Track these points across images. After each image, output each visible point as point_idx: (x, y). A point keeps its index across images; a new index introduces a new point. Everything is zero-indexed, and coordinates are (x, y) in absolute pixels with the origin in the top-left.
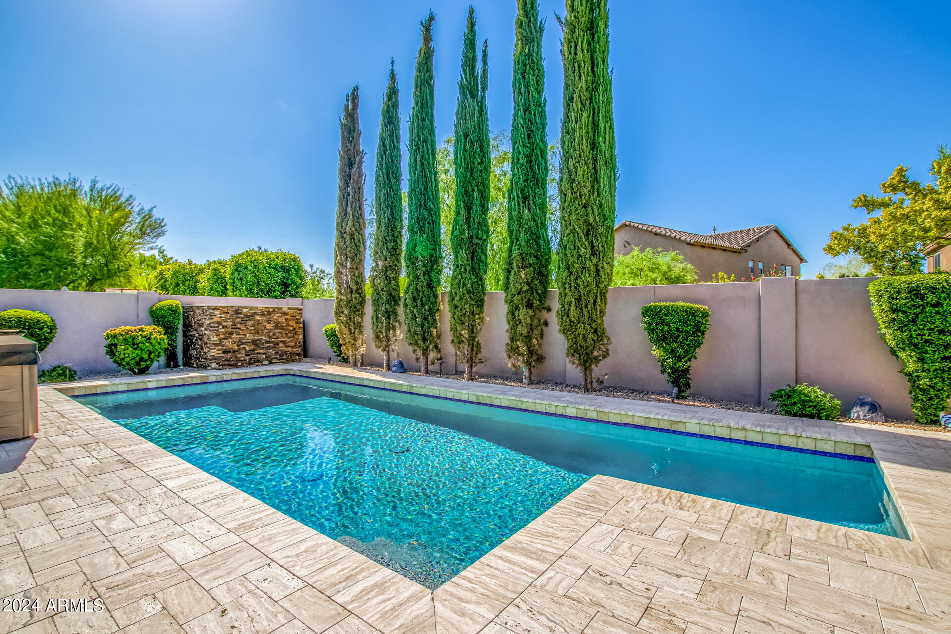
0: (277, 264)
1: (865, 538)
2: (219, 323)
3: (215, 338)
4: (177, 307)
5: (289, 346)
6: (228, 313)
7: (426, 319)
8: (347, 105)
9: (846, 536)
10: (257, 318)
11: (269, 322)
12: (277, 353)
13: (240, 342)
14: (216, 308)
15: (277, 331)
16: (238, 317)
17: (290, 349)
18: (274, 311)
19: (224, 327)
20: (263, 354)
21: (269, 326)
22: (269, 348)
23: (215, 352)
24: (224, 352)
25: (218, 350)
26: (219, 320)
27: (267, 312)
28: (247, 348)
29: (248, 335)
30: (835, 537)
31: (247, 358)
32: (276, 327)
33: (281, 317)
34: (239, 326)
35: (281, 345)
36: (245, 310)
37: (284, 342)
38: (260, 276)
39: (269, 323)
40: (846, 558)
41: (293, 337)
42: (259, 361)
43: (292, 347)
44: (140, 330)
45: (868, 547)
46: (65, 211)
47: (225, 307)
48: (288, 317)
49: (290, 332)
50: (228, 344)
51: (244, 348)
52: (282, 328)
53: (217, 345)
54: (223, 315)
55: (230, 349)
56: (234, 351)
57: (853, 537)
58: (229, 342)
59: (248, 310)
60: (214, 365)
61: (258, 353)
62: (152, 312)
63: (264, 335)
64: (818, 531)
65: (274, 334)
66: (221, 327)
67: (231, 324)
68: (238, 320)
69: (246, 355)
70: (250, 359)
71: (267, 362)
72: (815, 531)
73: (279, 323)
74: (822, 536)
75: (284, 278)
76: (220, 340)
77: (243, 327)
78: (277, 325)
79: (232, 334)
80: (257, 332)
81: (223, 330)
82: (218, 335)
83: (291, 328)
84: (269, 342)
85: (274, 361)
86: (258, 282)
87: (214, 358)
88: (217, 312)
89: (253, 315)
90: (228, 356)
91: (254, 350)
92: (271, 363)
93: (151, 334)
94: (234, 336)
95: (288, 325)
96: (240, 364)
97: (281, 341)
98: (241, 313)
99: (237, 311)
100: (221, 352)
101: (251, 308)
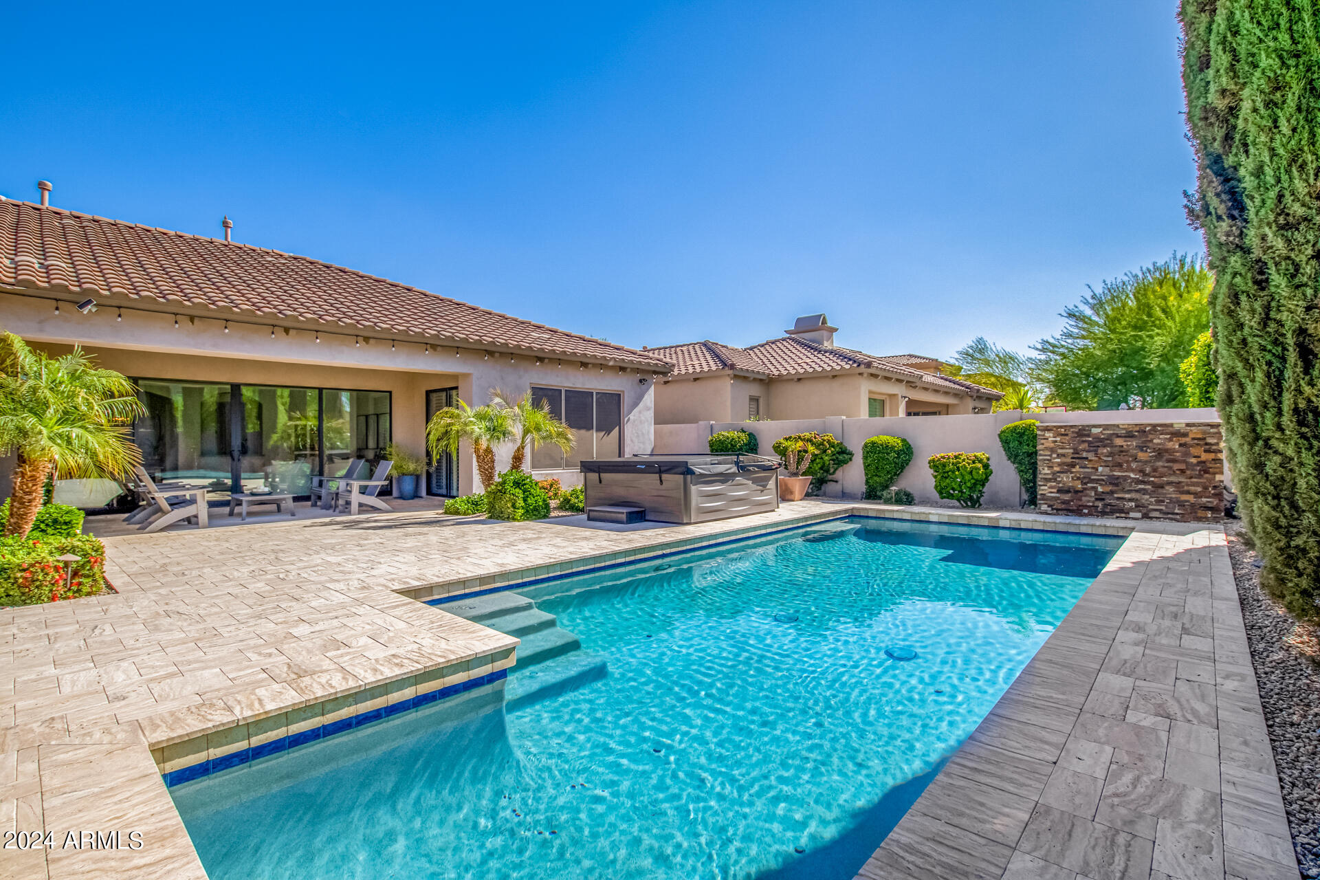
1: (209, 717)
2: (1052, 450)
3: (1046, 471)
5: (1188, 493)
6: (1067, 435)
9: (230, 709)
10: (1119, 442)
11: (1142, 448)
12: (1160, 502)
13: (1086, 480)
14: (1047, 428)
15: (1160, 464)
16: (1083, 442)
17: (1191, 498)
18: (1155, 429)
19: (1059, 456)
20: (1131, 500)
21: (1142, 456)
22: (1143, 491)
23: (1045, 489)
25: (1051, 487)
26: (1052, 445)
27: (1140, 433)
28: (1100, 489)
29: (1100, 469)
30: (239, 702)
31: (1100, 504)
32: (1159, 458)
33: (1170, 440)
34: (1085, 455)
35: (1170, 488)
36: (1095, 431)
39: (1142, 450)
40: (218, 690)
41: (1198, 477)
42: (1122, 511)
43: (1196, 494)
45: (204, 709)
47: (1061, 427)
50: (1067, 479)
51: (1095, 489)
52: (1173, 459)
53: (1048, 480)
54: (1058, 439)
55: (1069, 487)
56: (1077, 492)
57: (223, 712)
58: (1068, 477)
59: (1100, 430)
60: (1045, 507)
61: (1118, 499)
63: (1133, 471)
64: (260, 700)
65: (1155, 470)
66: (1054, 456)
67: (1071, 451)
68: (1084, 446)
69: (1097, 499)
70: (1105, 505)
71: (1139, 515)
72: (262, 698)
74: (253, 697)
76: (1054, 473)
77: (1091, 456)
78: (1160, 453)
79: (1074, 466)
80: (1118, 465)
81: (1058, 460)
82: (1050, 467)
84: (1143, 482)
87: (1044, 498)
88: (1048, 434)
89: (1110, 437)
90: (1067, 497)
91: (1112, 492)
94: (1077, 469)
96: (1086, 511)
97: (1171, 483)
98: (1088, 436)
100: (1055, 490)
101: (1106, 427)
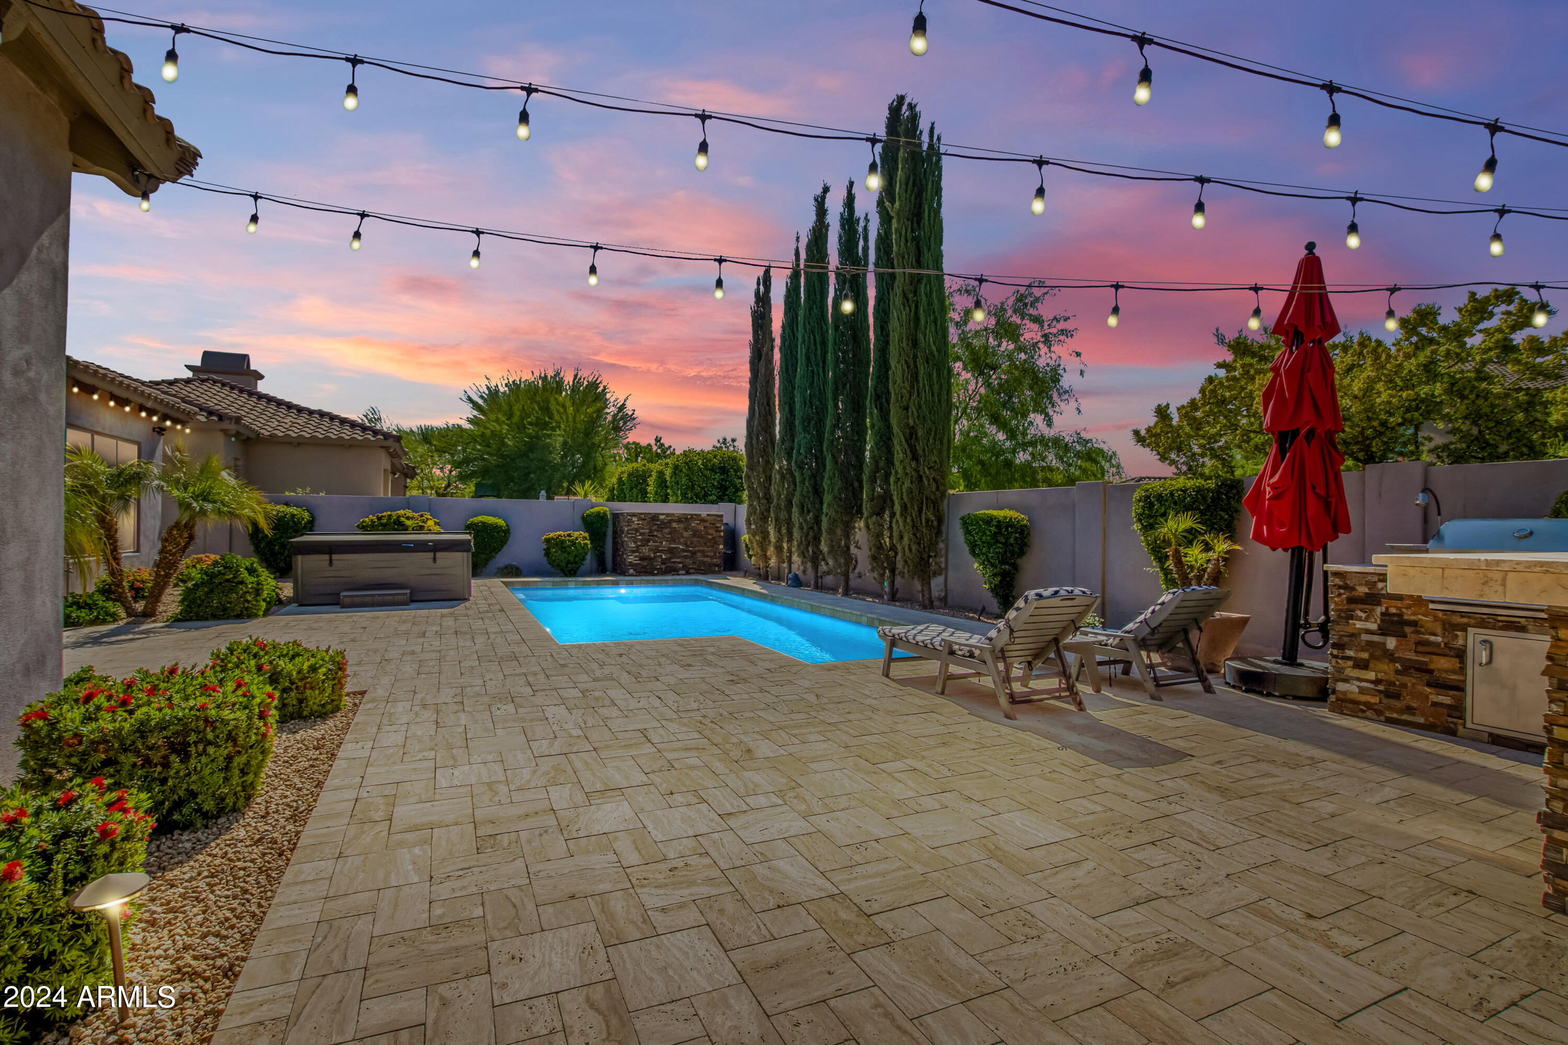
0: (714, 465)
2: (637, 530)
3: (633, 545)
4: (605, 513)
5: (707, 556)
6: (645, 519)
7: (812, 528)
8: (758, 289)
10: (674, 525)
11: (686, 529)
12: (694, 563)
13: (656, 550)
14: (633, 515)
15: (695, 539)
16: (655, 524)
17: (709, 560)
18: (692, 517)
19: (641, 534)
20: (680, 563)
21: (685, 534)
22: (686, 557)
23: (631, 559)
24: (641, 559)
25: (635, 557)
26: (637, 527)
27: (685, 519)
28: (664, 557)
29: (664, 543)
31: (663, 567)
32: (694, 535)
33: (700, 525)
34: (655, 533)
35: (699, 554)
36: (662, 517)
37: (703, 552)
38: (695, 478)
39: (686, 531)
41: (712, 546)
42: (675, 571)
43: (711, 557)
44: (569, 535)
46: (546, 410)
47: (642, 514)
48: (707, 524)
49: (709, 540)
50: (645, 550)
51: (661, 556)
52: (701, 537)
53: (634, 552)
54: (641, 522)
56: (651, 559)
60: (631, 571)
61: (674, 562)
62: (584, 519)
63: (681, 544)
65: (692, 543)
66: (638, 534)
67: (648, 531)
68: (655, 527)
69: (662, 564)
70: (666, 568)
71: (684, 572)
73: (697, 531)
75: (723, 480)
76: (637, 547)
77: (659, 535)
78: (696, 533)
79: (648, 541)
80: (673, 541)
81: (640, 537)
82: (635, 542)
83: (710, 537)
84: (686, 551)
85: (692, 571)
86: (693, 486)
87: (631, 564)
88: (634, 519)
89: (670, 522)
90: (645, 563)
91: (670, 558)
92: (688, 573)
93: (577, 539)
94: (651, 543)
95: (707, 533)
96: (656, 572)
97: (699, 551)
98: (658, 520)
99: (654, 517)
100: (637, 559)
101: (667, 515)
